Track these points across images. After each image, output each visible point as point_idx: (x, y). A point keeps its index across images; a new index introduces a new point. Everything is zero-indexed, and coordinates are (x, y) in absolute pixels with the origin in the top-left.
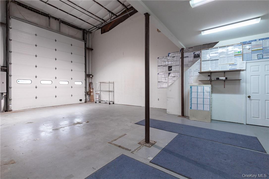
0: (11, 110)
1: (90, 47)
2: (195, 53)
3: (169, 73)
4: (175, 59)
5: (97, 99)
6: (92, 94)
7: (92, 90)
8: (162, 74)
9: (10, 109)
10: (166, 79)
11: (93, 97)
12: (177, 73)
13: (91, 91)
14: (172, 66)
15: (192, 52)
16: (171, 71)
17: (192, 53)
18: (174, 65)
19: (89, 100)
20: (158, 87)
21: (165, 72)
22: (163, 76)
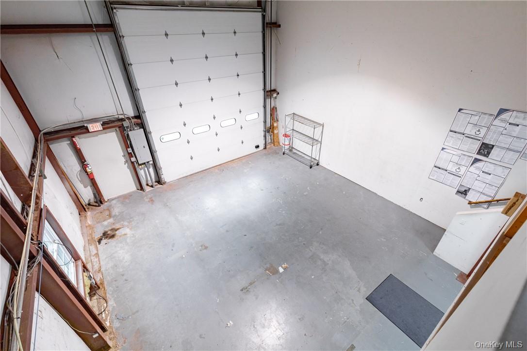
0: (166, 182)
1: (274, 20)
3: (476, 160)
4: (515, 131)
5: (287, 147)
6: (276, 132)
7: (275, 125)
8: (454, 153)
9: (163, 181)
10: (459, 168)
11: (278, 137)
12: (500, 168)
13: (273, 125)
14: (493, 146)
16: (485, 155)
18: (503, 145)
19: (270, 141)
20: (430, 177)
21: (465, 153)
22: (455, 159)
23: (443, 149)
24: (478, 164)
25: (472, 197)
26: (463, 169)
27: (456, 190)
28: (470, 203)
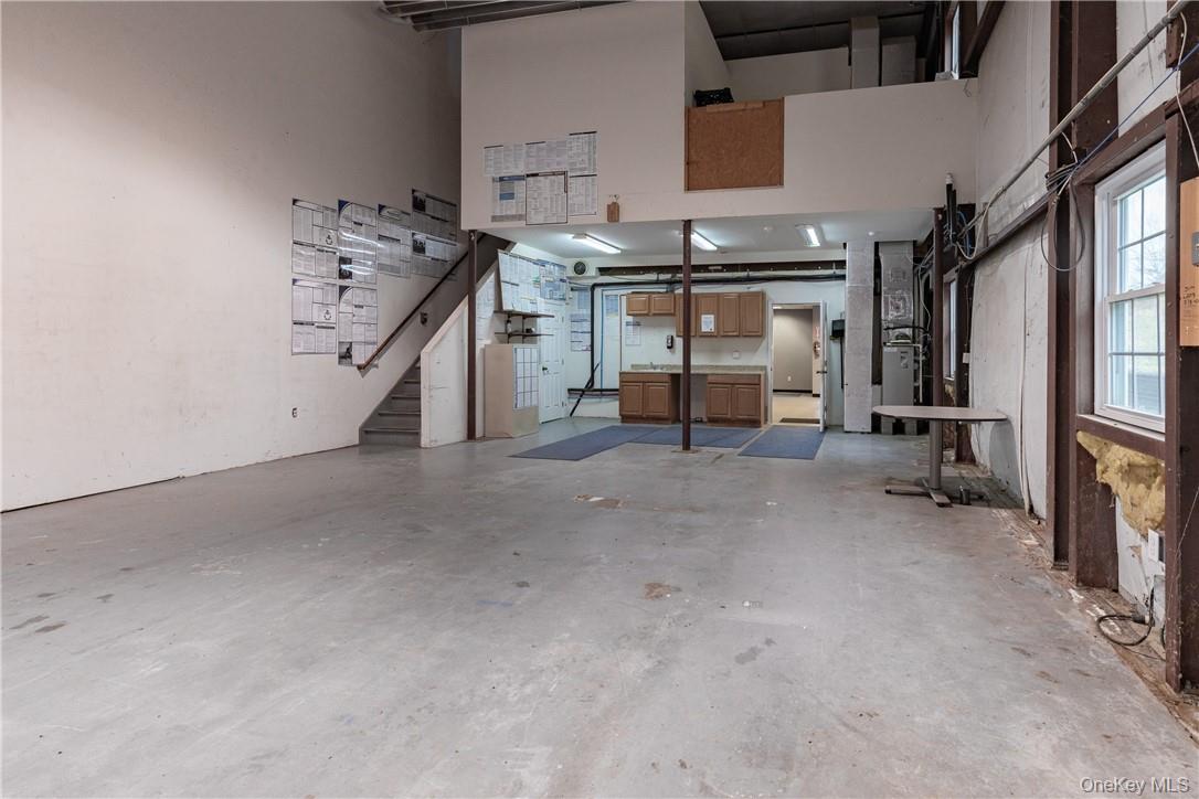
2: (416, 237)
3: (343, 289)
8: (314, 285)
10: (327, 313)
12: (368, 292)
14: (350, 260)
15: (409, 228)
16: (347, 277)
17: (409, 232)
20: (295, 350)
21: (326, 280)
22: (318, 295)
23: (294, 281)
24: (347, 295)
25: (359, 356)
26: (333, 310)
27: (337, 356)
28: (359, 367)
